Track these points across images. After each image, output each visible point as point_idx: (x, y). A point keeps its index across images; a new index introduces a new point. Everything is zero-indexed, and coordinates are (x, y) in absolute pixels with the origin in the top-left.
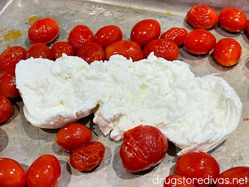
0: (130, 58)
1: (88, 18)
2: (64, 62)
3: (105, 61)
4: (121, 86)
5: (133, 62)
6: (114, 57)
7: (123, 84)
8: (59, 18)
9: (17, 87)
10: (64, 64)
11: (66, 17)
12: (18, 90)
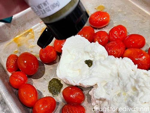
0: (137, 65)
1: (133, 21)
2: (94, 47)
3: (121, 58)
4: (119, 80)
5: (137, 68)
6: (125, 59)
7: (121, 80)
8: (116, 13)
9: (62, 49)
10: (93, 48)
11: (120, 15)
12: (62, 51)
